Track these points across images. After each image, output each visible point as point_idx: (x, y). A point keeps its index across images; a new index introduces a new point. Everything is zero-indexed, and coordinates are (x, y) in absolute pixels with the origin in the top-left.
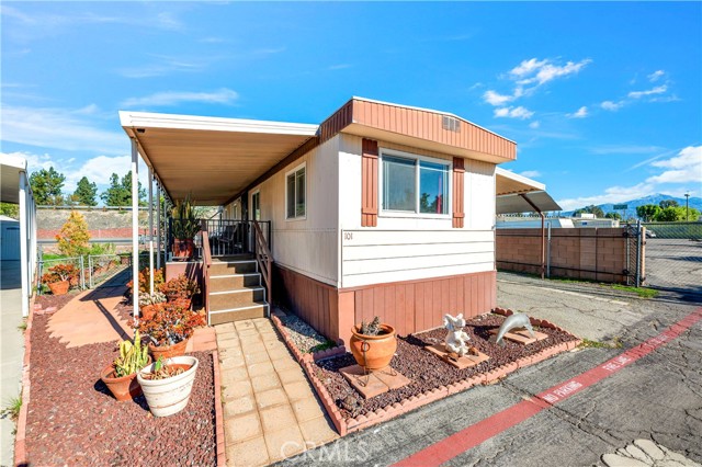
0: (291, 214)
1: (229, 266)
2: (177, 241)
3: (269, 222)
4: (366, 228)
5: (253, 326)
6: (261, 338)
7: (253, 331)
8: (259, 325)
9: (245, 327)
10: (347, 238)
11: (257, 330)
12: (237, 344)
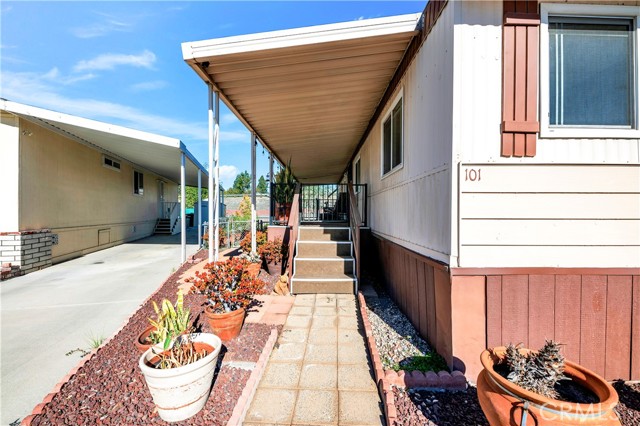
0: (387, 169)
1: (326, 232)
2: (278, 205)
3: (366, 185)
4: (512, 160)
5: (333, 303)
6: (337, 322)
7: (331, 311)
8: (341, 303)
9: (325, 303)
10: (469, 178)
11: (337, 309)
12: (306, 324)
